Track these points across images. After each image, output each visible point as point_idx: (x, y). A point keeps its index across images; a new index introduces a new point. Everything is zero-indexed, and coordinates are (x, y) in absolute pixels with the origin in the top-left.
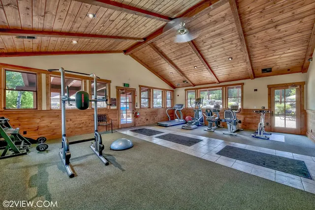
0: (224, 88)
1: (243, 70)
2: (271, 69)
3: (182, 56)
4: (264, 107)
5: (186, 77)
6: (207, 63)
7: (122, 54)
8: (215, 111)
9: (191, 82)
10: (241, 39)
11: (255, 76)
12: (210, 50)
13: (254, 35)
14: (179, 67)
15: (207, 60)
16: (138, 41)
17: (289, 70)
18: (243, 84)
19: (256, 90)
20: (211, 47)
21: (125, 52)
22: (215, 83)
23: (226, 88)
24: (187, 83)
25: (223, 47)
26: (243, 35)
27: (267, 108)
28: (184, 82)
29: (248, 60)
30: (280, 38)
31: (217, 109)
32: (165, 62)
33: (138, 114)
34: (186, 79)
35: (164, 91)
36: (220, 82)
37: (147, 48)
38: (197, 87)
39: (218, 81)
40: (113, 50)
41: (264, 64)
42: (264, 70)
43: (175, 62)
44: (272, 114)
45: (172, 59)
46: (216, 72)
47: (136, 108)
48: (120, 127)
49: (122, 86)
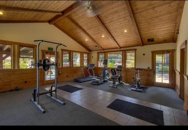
0: (124, 52)
1: (135, 39)
2: (153, 39)
3: (92, 27)
4: (149, 68)
5: (97, 43)
6: (110, 33)
7: (47, 24)
8: (118, 70)
9: (101, 47)
10: (131, 17)
11: (143, 44)
12: (111, 23)
13: (140, 14)
14: (91, 35)
15: (110, 31)
16: (57, 14)
17: (165, 40)
18: (135, 50)
19: (144, 54)
20: (112, 21)
21: (50, 22)
22: (118, 48)
23: (125, 52)
24: (98, 47)
25: (120, 22)
26: (132, 14)
27: (151, 68)
28: (96, 46)
29: (138, 32)
30: (157, 17)
31: (119, 69)
32: (80, 31)
33: (60, 72)
34: (98, 45)
35: (82, 54)
36: (121, 48)
37: (66, 19)
38: (105, 51)
39: (120, 47)
40: (39, 20)
41: (148, 36)
42: (149, 40)
43: (87, 31)
44: (154, 73)
45: (85, 29)
46: (117, 40)
47: (59, 67)
48: (45, 83)
49: (47, 50)
